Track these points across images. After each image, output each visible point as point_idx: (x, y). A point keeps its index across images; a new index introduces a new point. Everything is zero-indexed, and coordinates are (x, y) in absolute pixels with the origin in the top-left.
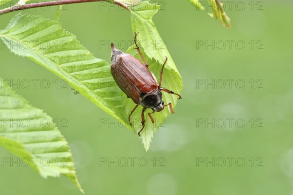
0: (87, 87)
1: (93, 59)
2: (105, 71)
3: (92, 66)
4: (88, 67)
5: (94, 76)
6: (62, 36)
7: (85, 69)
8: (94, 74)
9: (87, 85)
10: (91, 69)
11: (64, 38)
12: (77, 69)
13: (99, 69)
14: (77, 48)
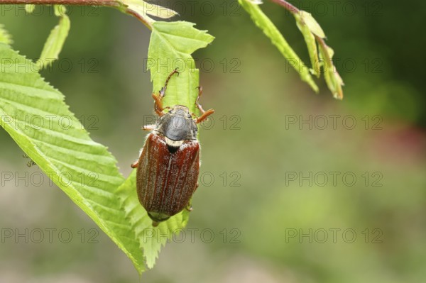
0: (60, 170)
1: (86, 139)
2: (103, 163)
3: (80, 147)
4: (70, 145)
5: (77, 162)
6: (36, 85)
7: (64, 147)
8: (79, 160)
9: (60, 167)
10: (76, 150)
11: (39, 90)
12: (47, 138)
13: (92, 157)
14: (60, 113)
